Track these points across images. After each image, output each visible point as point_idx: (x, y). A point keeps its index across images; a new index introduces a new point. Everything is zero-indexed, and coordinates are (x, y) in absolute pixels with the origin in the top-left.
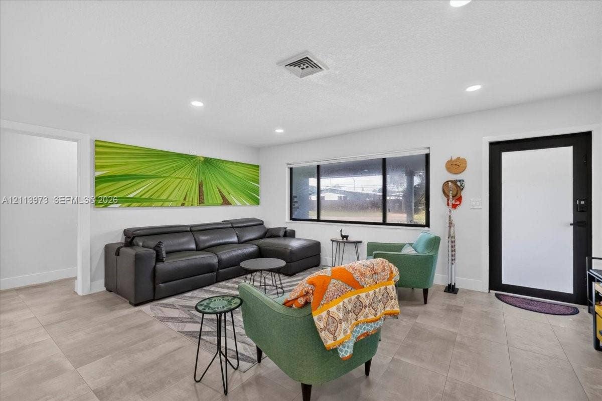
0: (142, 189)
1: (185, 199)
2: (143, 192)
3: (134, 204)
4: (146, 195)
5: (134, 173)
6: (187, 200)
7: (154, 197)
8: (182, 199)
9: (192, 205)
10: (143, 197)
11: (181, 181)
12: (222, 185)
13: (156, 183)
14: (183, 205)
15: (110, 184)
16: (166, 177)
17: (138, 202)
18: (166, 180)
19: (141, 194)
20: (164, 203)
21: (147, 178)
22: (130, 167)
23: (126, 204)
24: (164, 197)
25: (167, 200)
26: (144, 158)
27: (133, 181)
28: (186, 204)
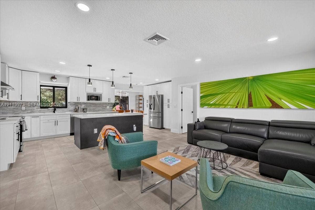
0: (216, 100)
1: (238, 104)
2: (216, 101)
3: (212, 106)
4: (217, 102)
5: (212, 93)
6: (239, 104)
7: (221, 103)
8: (236, 104)
9: (243, 108)
10: (216, 103)
11: (235, 94)
12: (270, 93)
13: (222, 96)
14: (237, 107)
15: (205, 98)
16: (226, 93)
17: (214, 105)
18: (227, 94)
19: (215, 102)
20: (225, 106)
21: (217, 95)
22: (211, 91)
23: (209, 106)
24: (226, 103)
25: (227, 105)
26: (216, 86)
27: (211, 97)
28: (239, 107)
